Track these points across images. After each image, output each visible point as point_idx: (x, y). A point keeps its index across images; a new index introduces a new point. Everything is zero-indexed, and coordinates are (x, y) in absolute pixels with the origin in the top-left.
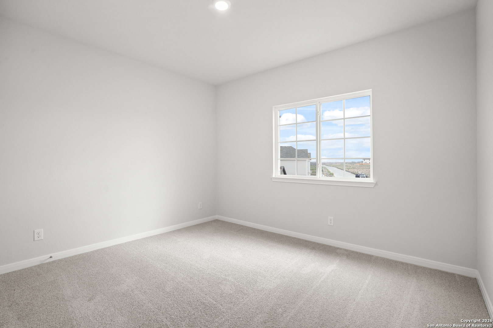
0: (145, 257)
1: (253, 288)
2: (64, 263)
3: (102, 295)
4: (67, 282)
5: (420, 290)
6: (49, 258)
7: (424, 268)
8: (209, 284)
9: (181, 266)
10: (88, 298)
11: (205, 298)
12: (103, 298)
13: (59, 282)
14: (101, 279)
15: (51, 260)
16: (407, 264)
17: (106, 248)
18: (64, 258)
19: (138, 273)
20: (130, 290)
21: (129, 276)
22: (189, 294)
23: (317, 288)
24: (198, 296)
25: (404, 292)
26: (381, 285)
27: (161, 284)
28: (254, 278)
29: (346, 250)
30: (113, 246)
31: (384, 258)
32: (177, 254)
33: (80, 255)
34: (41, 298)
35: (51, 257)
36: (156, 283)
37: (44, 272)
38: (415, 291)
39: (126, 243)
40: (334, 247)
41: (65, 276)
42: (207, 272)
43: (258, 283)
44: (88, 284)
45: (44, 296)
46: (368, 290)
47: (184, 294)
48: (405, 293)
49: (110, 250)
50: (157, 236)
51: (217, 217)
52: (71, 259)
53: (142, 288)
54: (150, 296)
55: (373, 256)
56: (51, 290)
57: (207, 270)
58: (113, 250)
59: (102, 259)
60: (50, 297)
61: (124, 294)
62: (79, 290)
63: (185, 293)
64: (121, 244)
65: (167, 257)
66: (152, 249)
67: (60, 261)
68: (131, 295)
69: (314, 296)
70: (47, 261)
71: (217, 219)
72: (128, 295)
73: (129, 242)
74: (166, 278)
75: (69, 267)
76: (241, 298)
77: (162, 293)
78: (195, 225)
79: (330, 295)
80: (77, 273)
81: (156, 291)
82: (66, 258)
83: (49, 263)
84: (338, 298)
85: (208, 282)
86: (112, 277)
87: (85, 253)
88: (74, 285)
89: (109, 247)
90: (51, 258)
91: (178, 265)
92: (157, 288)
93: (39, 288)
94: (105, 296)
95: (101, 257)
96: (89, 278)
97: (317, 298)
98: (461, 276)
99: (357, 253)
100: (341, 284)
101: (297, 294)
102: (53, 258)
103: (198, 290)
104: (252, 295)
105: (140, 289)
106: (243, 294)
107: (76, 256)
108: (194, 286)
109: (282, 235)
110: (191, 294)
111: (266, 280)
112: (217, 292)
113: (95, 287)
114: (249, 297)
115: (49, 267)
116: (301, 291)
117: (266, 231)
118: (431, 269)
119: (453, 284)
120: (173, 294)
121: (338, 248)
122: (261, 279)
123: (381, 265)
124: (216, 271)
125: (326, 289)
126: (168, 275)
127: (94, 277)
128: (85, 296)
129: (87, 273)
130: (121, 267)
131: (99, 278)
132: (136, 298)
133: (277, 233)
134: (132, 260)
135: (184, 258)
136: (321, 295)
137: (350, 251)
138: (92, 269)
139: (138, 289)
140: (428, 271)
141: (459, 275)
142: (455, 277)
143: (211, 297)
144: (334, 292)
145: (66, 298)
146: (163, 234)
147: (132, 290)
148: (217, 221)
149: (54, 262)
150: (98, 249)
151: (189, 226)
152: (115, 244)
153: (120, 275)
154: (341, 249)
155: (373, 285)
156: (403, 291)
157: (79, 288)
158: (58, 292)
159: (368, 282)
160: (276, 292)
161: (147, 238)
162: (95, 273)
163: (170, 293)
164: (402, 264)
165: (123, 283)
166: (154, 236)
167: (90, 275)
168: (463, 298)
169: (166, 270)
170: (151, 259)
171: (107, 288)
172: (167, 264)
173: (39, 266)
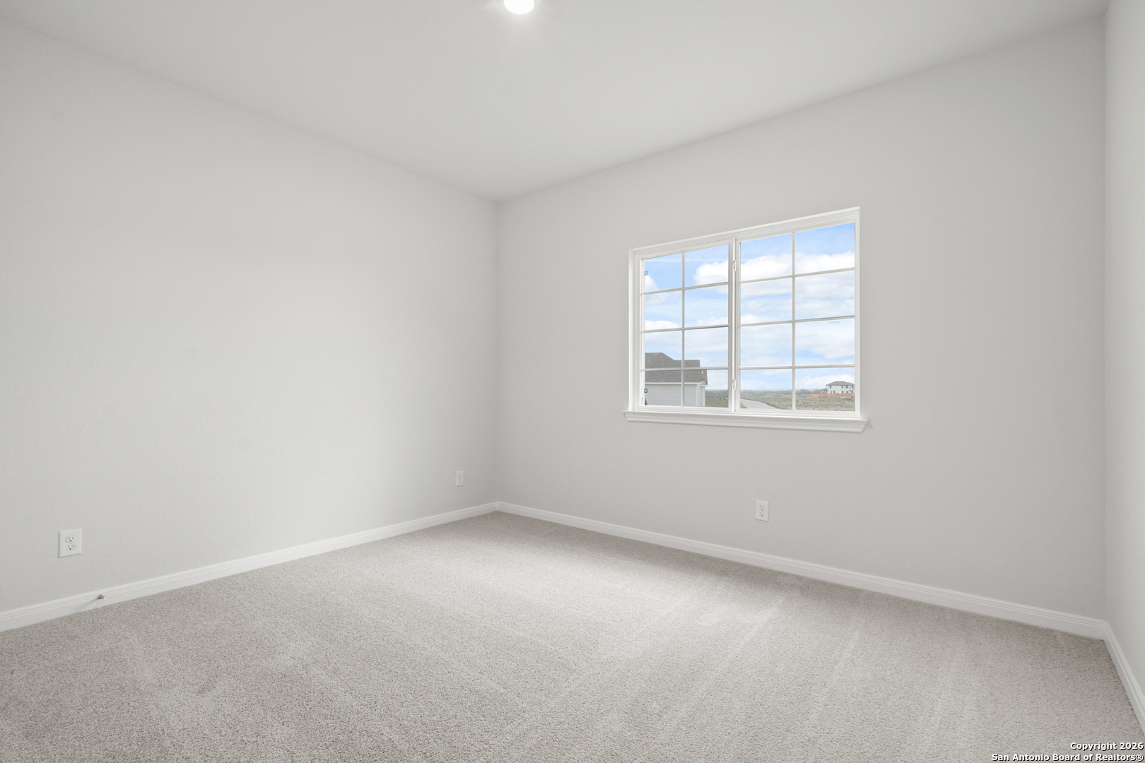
0: (333, 593)
1: (589, 658)
2: (133, 611)
3: (232, 680)
4: (143, 653)
5: (976, 665)
6: (95, 600)
7: (983, 617)
8: (488, 651)
9: (419, 611)
10: (196, 687)
11: (479, 681)
12: (235, 686)
13: (122, 653)
14: (227, 644)
15: (101, 604)
16: (942, 610)
17: (236, 576)
18: (133, 600)
19: (318, 630)
20: (299, 666)
21: (295, 635)
22: (440, 673)
23: (736, 658)
24: (462, 676)
25: (938, 668)
26: (883, 653)
27: (373, 652)
28: (589, 635)
29: (799, 578)
30: (252, 571)
31: (889, 595)
32: (409, 586)
33: (172, 593)
34: (80, 689)
35: (100, 597)
36: (361, 651)
37: (84, 632)
38: (965, 666)
39: (284, 564)
40: (771, 571)
41: (137, 640)
42: (481, 624)
43: (599, 646)
44: (195, 656)
45: (88, 684)
46: (854, 663)
47: (430, 672)
48: (939, 670)
49: (246, 580)
50: (359, 547)
51: (498, 505)
52: (149, 602)
53: (329, 662)
54: (347, 678)
55: (861, 590)
56: (105, 671)
57: (480, 619)
58: (254, 580)
59: (227, 600)
60: (103, 686)
61: (285, 676)
62: (173, 669)
63: (432, 671)
64: (272, 567)
65: (384, 592)
66: (347, 575)
67: (124, 605)
68: (301, 678)
69: (731, 675)
70: (91, 607)
71: (497, 509)
72: (294, 677)
73: (293, 562)
74: (385, 638)
75: (147, 618)
76: (564, 680)
77: (376, 671)
78: (447, 524)
79: (768, 672)
80: (168, 632)
81: (362, 667)
82: (136, 600)
83: (96, 611)
84: (786, 678)
85: (484, 646)
86: (253, 639)
87: (185, 589)
88: (162, 658)
89: (243, 574)
90: (101, 600)
91: (412, 610)
92: (365, 660)
93: (73, 667)
94: (239, 682)
95: (225, 595)
96: (198, 642)
97: (737, 678)
98: (1070, 636)
99: (824, 584)
100: (791, 651)
101: (692, 671)
102: (105, 599)
103: (461, 664)
104: (587, 672)
105: (325, 664)
106: (566, 670)
107: (162, 595)
108: (451, 655)
109: (649, 544)
110: (447, 672)
111: (618, 640)
112: (505, 667)
113: (213, 662)
114: (581, 677)
115: (95, 620)
116: (700, 664)
117: (612, 536)
118: (998, 621)
119: (1051, 651)
120: (404, 674)
121: (780, 573)
122: (607, 637)
123: (882, 610)
124: (501, 621)
125: (759, 660)
126: (389, 633)
127: (209, 639)
128: (188, 683)
129: (193, 631)
130: (276, 617)
131: (223, 641)
132: (316, 684)
133: (637, 539)
134: (302, 600)
135: (426, 595)
136: (746, 672)
137: (809, 579)
138: (205, 623)
139: (320, 665)
140: (991, 624)
141: (1064, 634)
142: (1055, 636)
143: (493, 679)
144: (776, 666)
145: (142, 688)
146: (373, 542)
147: (305, 667)
148: (497, 515)
149: (107, 609)
150: (215, 578)
151: (434, 525)
152: (257, 567)
153: (274, 635)
154: (786, 575)
155: (865, 653)
156: (937, 666)
157: (173, 664)
158: (122, 675)
159: (854, 646)
160: (643, 667)
161: (334, 552)
162: (212, 632)
163: (395, 670)
164: (932, 608)
165: (283, 653)
166: (351, 547)
167: (200, 637)
168: (1075, 681)
169: (384, 621)
170: (346, 599)
171: (243, 663)
172: (385, 607)
173: (70, 618)
